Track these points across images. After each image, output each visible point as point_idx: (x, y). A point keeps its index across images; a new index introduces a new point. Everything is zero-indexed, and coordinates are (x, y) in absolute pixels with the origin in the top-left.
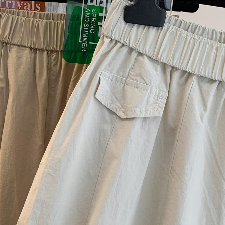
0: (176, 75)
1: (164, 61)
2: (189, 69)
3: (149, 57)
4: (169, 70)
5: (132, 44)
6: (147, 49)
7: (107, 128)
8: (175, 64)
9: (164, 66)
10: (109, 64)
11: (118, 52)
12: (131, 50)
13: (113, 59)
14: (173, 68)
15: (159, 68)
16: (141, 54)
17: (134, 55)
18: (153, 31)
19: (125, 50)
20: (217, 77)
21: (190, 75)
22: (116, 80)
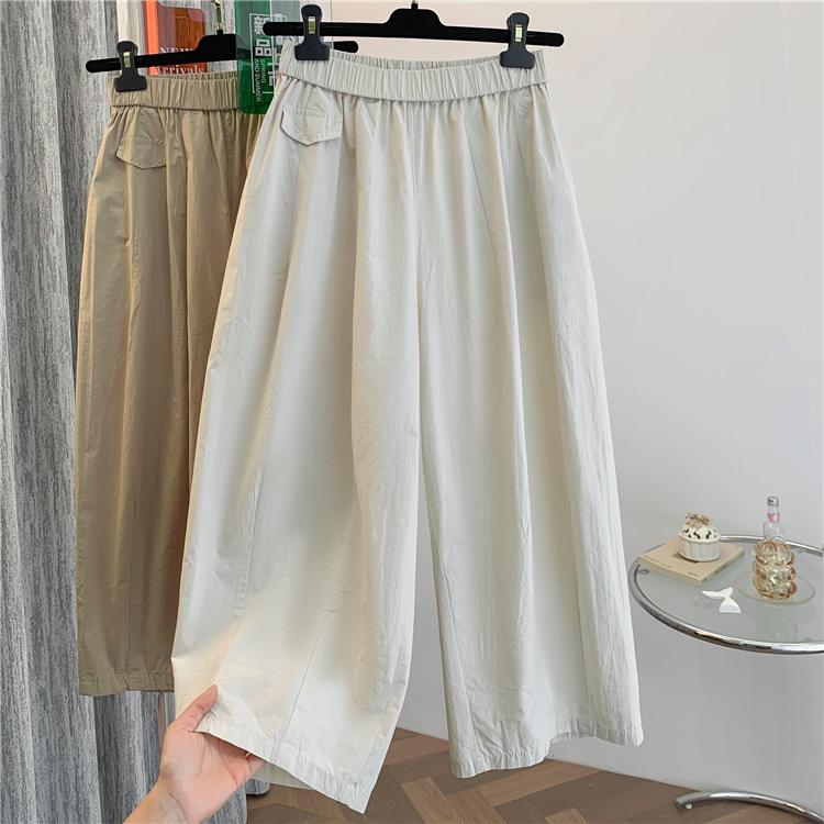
0: (347, 99)
1: (335, 89)
2: (356, 93)
3: (322, 88)
4: (340, 97)
5: (306, 79)
6: (319, 81)
7: (295, 157)
8: (344, 90)
9: (335, 93)
10: (289, 98)
11: (294, 87)
12: (306, 83)
13: (292, 93)
14: (343, 94)
15: (331, 96)
16: (314, 86)
17: (309, 87)
18: (321, 64)
19: (301, 84)
20: (380, 96)
21: (358, 97)
22: (297, 113)
